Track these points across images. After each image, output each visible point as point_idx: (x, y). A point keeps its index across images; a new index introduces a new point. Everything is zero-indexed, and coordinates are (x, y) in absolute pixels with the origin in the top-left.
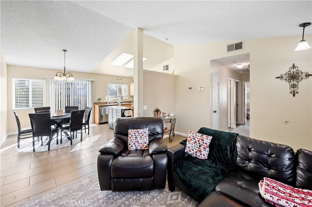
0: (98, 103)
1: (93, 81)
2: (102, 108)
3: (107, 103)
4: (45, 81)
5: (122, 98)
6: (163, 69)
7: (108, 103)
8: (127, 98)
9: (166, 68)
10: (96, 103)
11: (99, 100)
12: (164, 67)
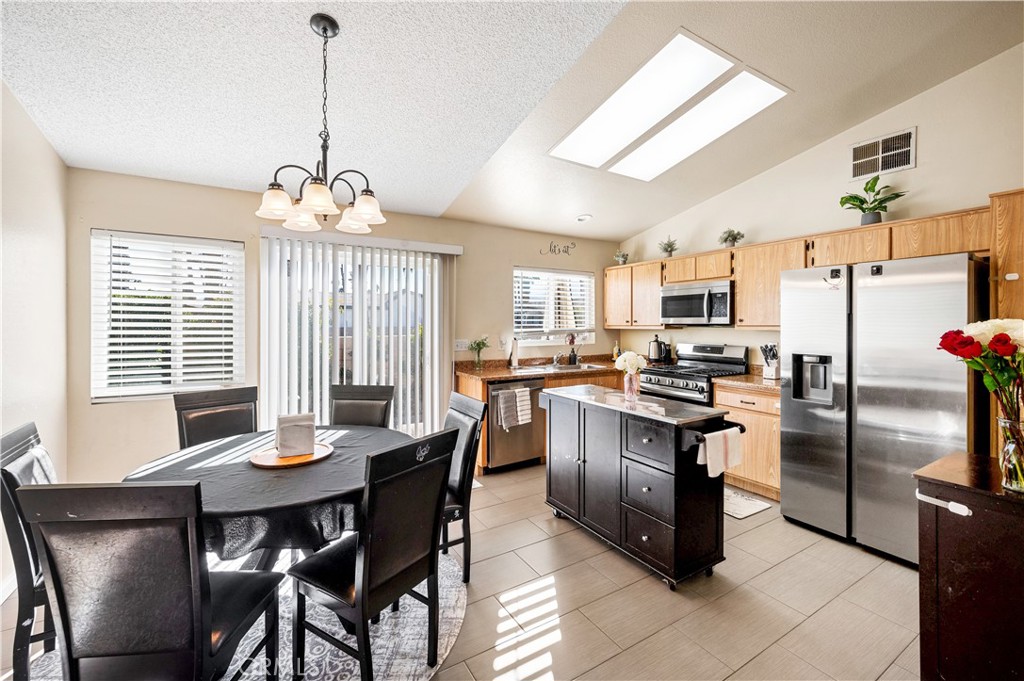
0: (473, 362)
1: (451, 257)
2: (502, 394)
3: (509, 363)
4: (243, 254)
5: (572, 342)
6: (855, 167)
7: (515, 363)
8: (592, 338)
9: (880, 156)
10: (462, 363)
11: (479, 346)
12: (858, 153)
